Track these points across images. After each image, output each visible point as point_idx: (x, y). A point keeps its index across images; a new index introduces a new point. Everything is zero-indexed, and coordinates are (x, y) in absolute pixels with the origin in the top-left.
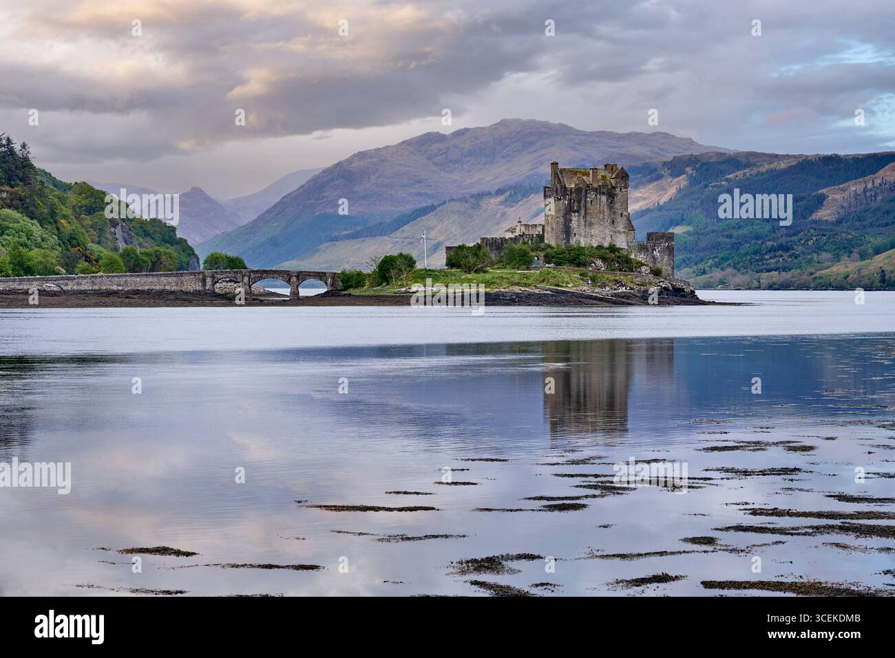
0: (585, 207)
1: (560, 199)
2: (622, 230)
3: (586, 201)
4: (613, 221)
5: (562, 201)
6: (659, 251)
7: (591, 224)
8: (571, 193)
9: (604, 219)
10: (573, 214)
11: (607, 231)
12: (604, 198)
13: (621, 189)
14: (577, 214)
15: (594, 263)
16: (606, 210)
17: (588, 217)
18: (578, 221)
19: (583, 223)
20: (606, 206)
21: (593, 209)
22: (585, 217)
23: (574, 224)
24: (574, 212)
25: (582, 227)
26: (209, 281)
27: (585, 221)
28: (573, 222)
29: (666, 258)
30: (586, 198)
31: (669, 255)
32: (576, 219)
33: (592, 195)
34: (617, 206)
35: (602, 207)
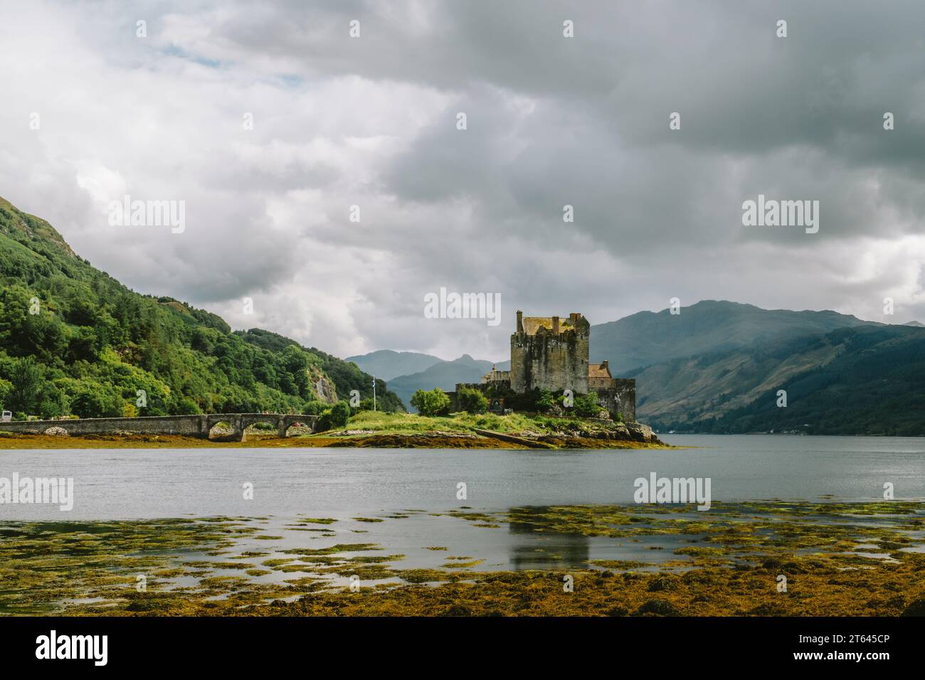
0: (546, 354)
1: (521, 346)
2: (583, 376)
3: (546, 348)
4: (574, 368)
5: (522, 348)
6: (620, 397)
7: (551, 371)
8: (532, 341)
9: (564, 366)
10: (534, 361)
11: (568, 377)
12: (565, 346)
13: (582, 337)
14: (537, 361)
15: (552, 408)
16: (566, 357)
17: (549, 365)
18: (539, 367)
19: (543, 368)
20: (566, 353)
21: (553, 356)
22: (546, 363)
23: (535, 369)
24: (535, 359)
25: (543, 374)
26: (204, 425)
27: (546, 367)
28: (534, 368)
29: (627, 404)
30: (547, 345)
31: (630, 400)
32: (537, 365)
33: (553, 343)
34: (578, 353)
35: (562, 354)
